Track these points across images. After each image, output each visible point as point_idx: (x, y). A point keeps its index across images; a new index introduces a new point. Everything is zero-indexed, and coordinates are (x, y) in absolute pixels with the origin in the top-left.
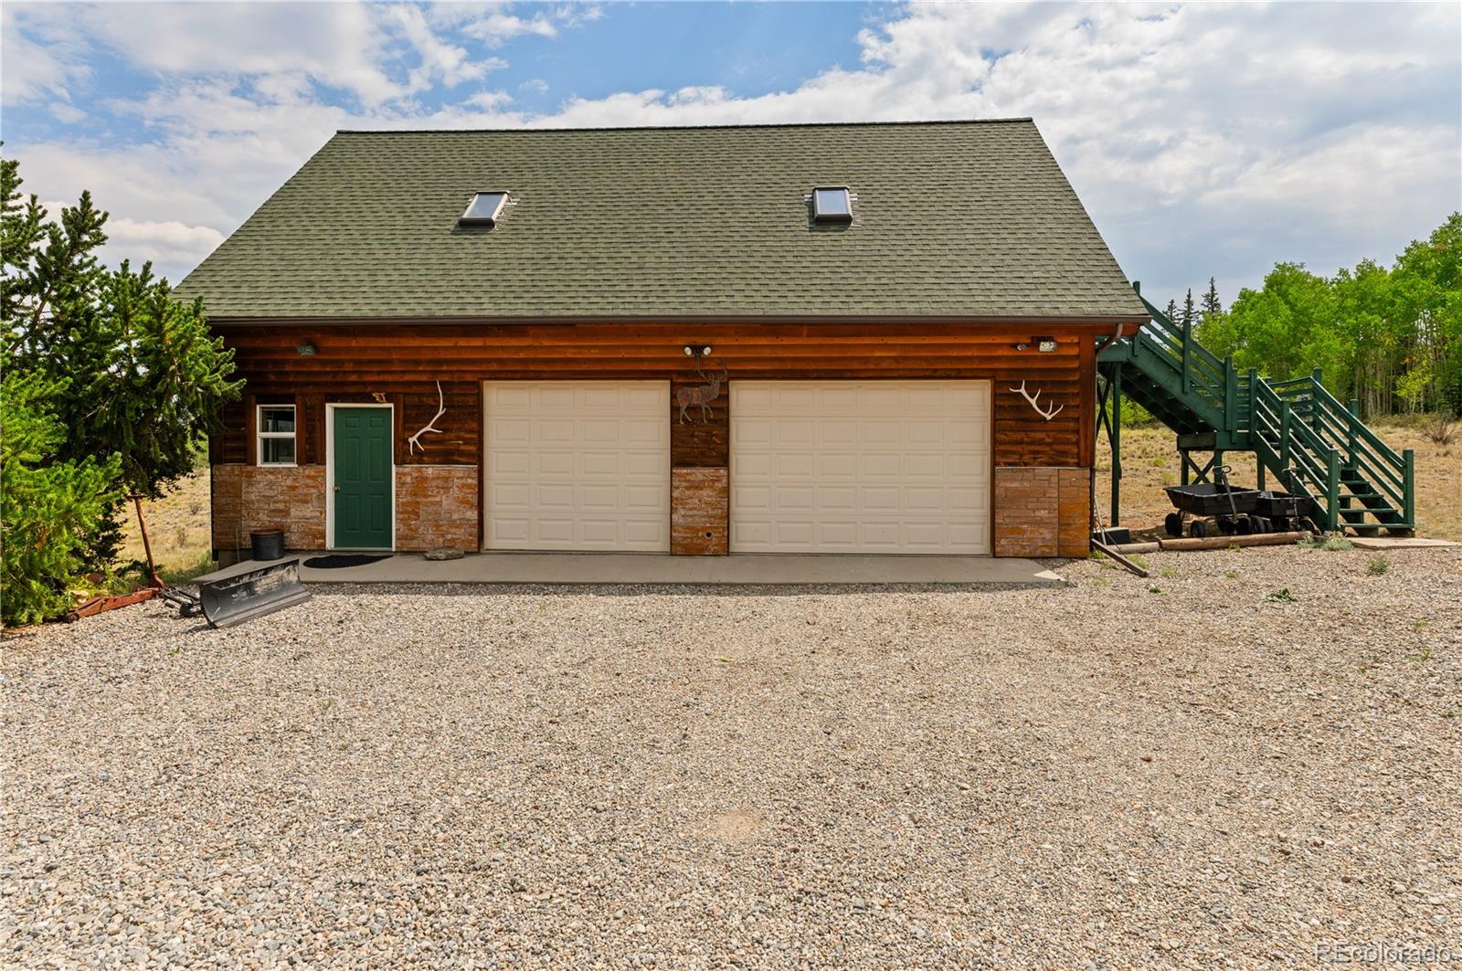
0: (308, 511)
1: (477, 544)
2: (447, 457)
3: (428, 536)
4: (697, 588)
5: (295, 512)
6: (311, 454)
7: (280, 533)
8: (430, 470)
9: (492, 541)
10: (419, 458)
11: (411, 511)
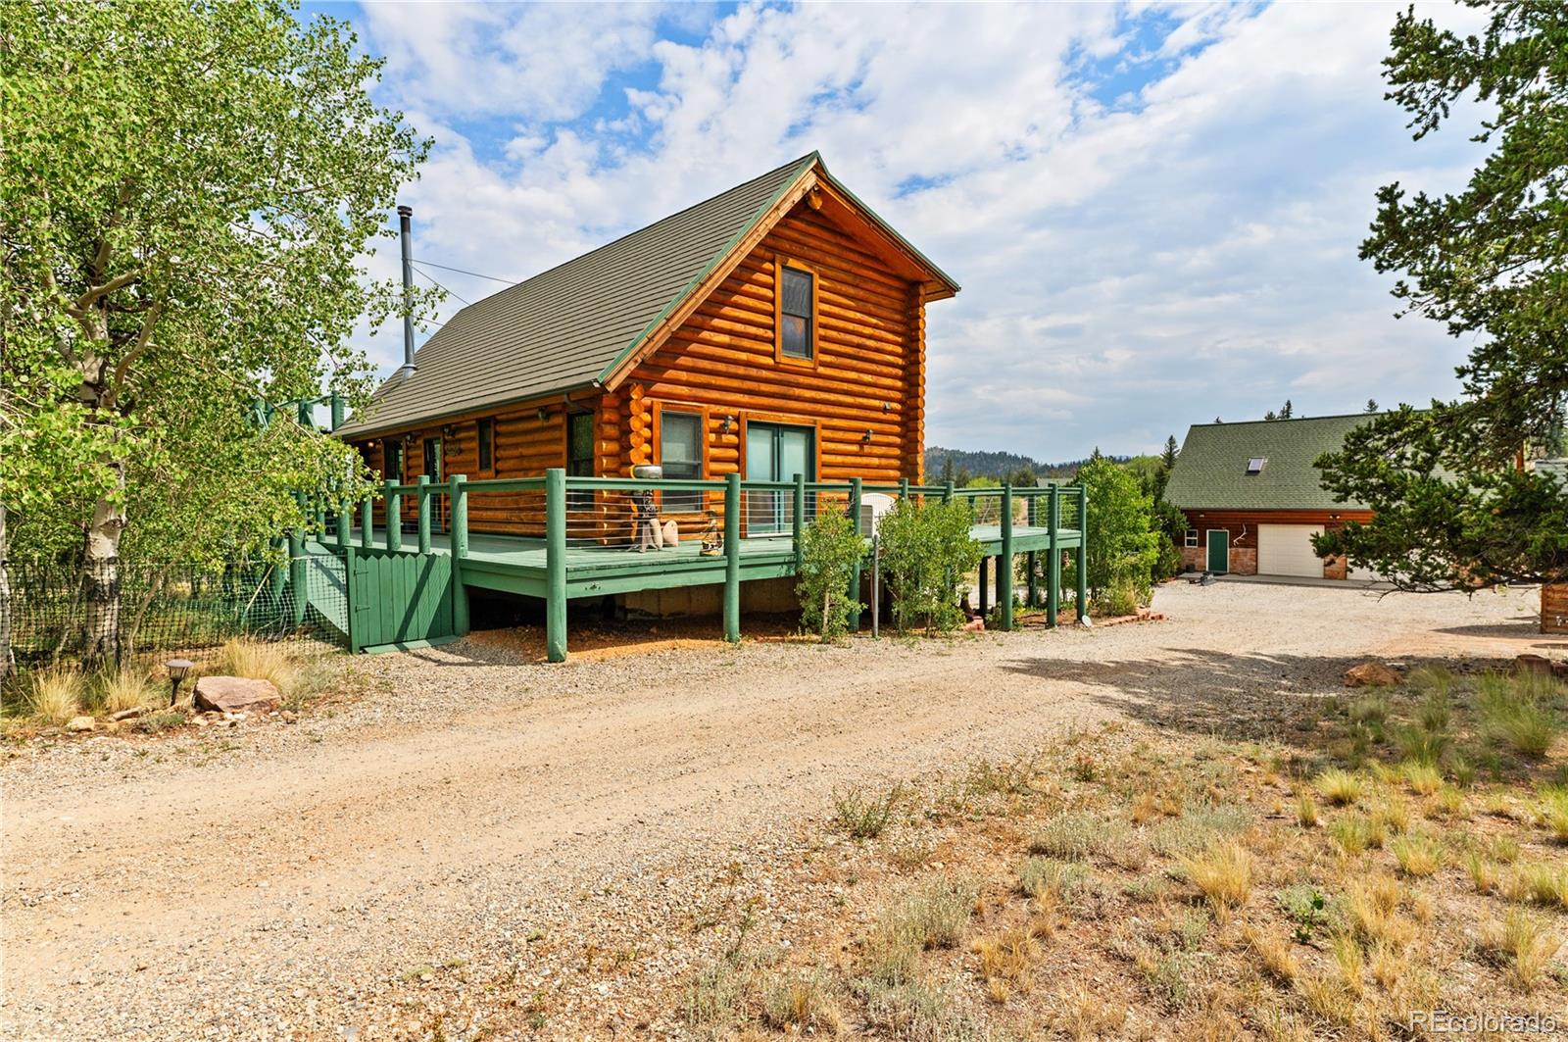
0: (1201, 560)
1: (1255, 572)
2: (1246, 546)
3: (1239, 569)
4: (1330, 587)
5: (1197, 560)
6: (1202, 544)
7: (1193, 566)
8: (1240, 550)
9: (1260, 572)
10: (1237, 546)
11: (1233, 561)
